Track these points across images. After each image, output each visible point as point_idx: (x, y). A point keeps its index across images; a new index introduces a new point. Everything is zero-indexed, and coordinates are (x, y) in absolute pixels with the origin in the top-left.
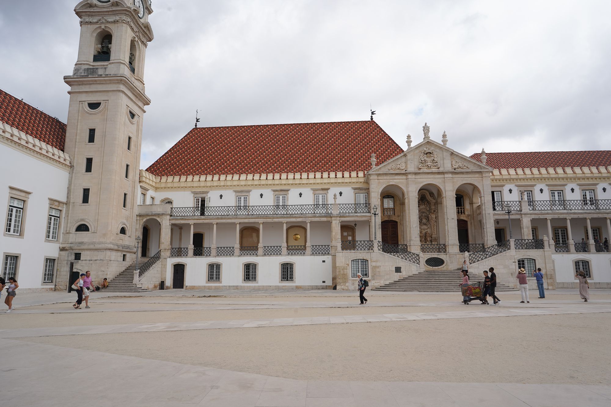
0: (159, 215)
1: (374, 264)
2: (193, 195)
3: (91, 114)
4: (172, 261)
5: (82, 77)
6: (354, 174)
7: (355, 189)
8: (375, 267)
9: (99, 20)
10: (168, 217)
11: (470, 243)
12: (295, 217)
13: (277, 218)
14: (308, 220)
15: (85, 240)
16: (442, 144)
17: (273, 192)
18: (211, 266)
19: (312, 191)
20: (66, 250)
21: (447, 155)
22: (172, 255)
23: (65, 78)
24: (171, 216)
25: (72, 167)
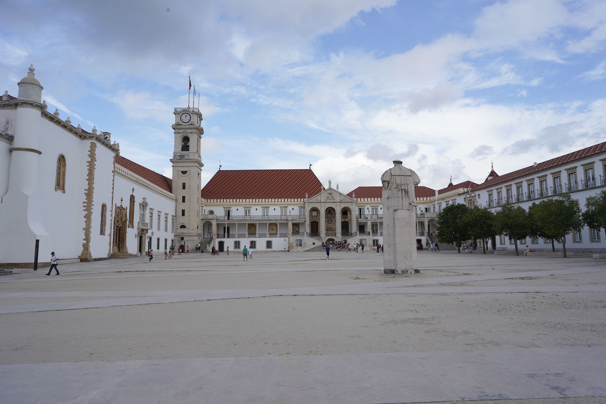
0: (211, 219)
1: (304, 241)
2: (224, 208)
3: (183, 176)
4: (217, 241)
5: (179, 160)
6: (299, 200)
7: (299, 207)
8: (305, 243)
9: (184, 132)
10: (215, 220)
11: (349, 232)
12: (272, 221)
13: (265, 221)
14: (278, 222)
15: (185, 232)
16: (337, 190)
17: (262, 208)
18: (236, 242)
19: (280, 208)
20: (177, 236)
21: (338, 194)
22: (218, 237)
23: (170, 160)
24: (216, 220)
25: (176, 200)
